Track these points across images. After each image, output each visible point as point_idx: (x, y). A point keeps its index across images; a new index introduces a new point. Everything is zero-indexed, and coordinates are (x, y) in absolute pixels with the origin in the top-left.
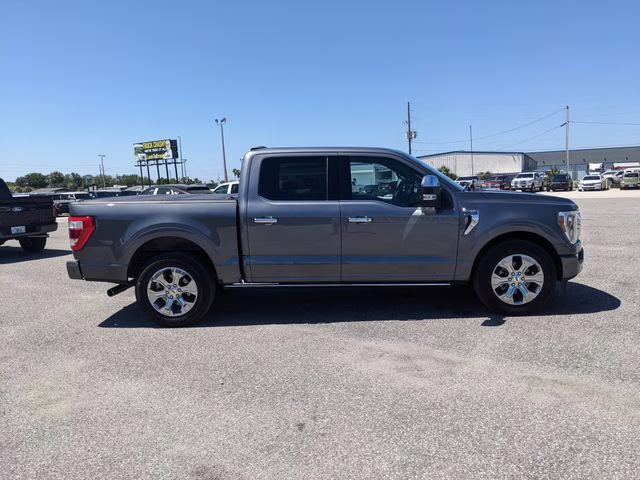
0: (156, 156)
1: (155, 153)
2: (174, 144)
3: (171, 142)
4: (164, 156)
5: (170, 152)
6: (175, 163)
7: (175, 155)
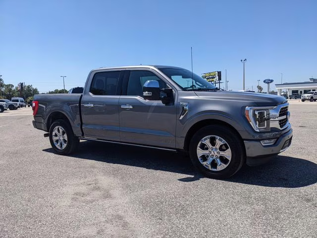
0: (211, 80)
1: (211, 78)
2: (219, 73)
3: (218, 72)
4: (214, 80)
5: (217, 78)
6: (219, 83)
7: (220, 79)
